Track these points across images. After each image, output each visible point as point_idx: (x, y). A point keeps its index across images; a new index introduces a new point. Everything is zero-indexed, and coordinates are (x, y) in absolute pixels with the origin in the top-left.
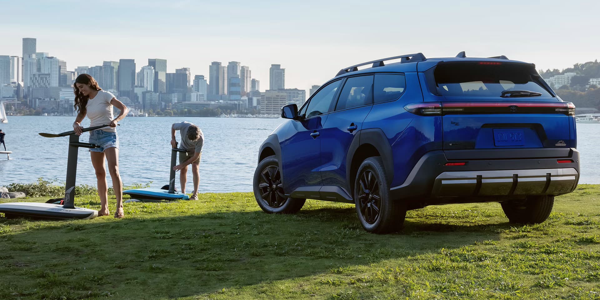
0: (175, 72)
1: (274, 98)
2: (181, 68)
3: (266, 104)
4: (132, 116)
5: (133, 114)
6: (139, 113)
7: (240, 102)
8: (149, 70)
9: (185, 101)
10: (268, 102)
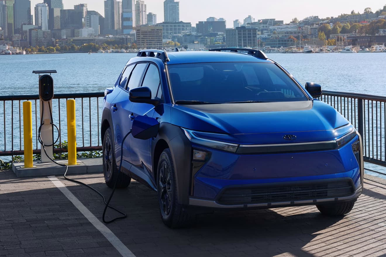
0: (73, 9)
1: (149, 32)
2: (78, 4)
3: (142, 38)
4: (9, 54)
5: (11, 52)
6: (18, 51)
7: (127, 37)
8: (43, 7)
9: (74, 37)
10: (144, 36)
